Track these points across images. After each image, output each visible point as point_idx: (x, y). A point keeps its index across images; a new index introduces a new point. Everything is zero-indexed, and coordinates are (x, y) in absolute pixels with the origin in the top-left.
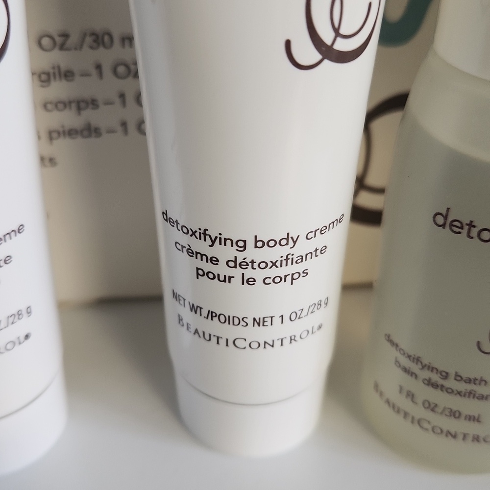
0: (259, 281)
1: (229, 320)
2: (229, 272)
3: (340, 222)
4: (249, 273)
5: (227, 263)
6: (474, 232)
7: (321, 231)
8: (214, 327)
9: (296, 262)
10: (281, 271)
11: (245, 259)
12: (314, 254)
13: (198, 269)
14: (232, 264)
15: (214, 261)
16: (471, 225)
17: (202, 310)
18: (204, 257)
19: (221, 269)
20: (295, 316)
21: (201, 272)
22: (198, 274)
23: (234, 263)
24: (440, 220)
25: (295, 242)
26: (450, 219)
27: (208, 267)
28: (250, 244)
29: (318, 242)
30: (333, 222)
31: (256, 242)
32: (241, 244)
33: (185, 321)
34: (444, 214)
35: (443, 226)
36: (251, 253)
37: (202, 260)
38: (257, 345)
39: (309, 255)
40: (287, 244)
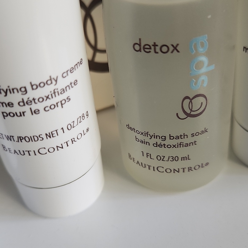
0: (42, 110)
1: (31, 139)
2: (22, 109)
3: (81, 64)
4: (34, 107)
5: (19, 103)
6: (158, 49)
7: (71, 71)
8: (24, 146)
9: (61, 93)
10: (54, 101)
11: (28, 98)
12: (70, 86)
13: (3, 113)
14: (22, 104)
15: (10, 105)
16: (155, 45)
17: (14, 137)
18: (4, 105)
19: (17, 109)
20: (71, 127)
21: (5, 114)
22: (4, 116)
23: (23, 103)
24: (137, 47)
25: (56, 81)
26: (142, 45)
27: (8, 110)
28: (29, 88)
29: (71, 78)
30: (77, 64)
31: (32, 86)
32: (23, 89)
33: (7, 148)
34: (139, 43)
35: (140, 50)
36: (31, 94)
37: (3, 106)
38: (53, 149)
39: (68, 88)
40: (52, 83)
